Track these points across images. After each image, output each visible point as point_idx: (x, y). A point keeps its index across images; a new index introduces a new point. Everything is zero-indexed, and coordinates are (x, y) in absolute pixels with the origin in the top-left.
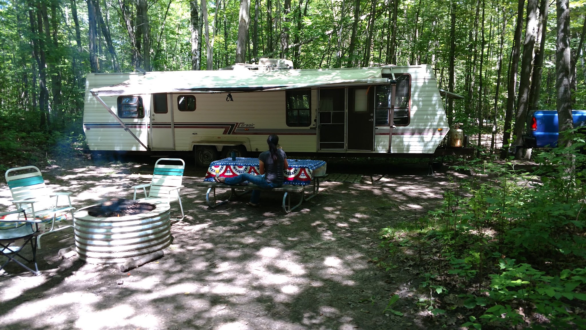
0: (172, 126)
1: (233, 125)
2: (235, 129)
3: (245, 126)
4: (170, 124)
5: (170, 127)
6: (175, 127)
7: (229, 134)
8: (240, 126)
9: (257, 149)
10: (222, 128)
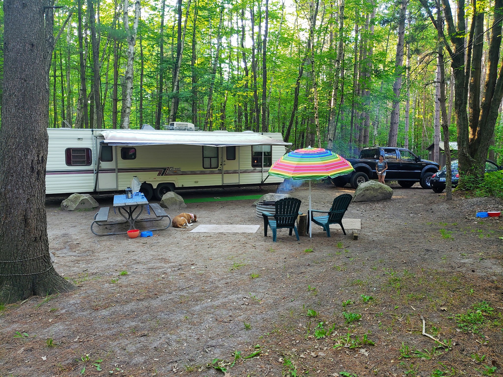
0: (116, 171)
1: (165, 169)
2: (166, 172)
3: (174, 169)
4: (115, 170)
5: (115, 172)
6: (118, 172)
7: (162, 175)
8: (170, 170)
9: (183, 185)
10: (157, 171)
